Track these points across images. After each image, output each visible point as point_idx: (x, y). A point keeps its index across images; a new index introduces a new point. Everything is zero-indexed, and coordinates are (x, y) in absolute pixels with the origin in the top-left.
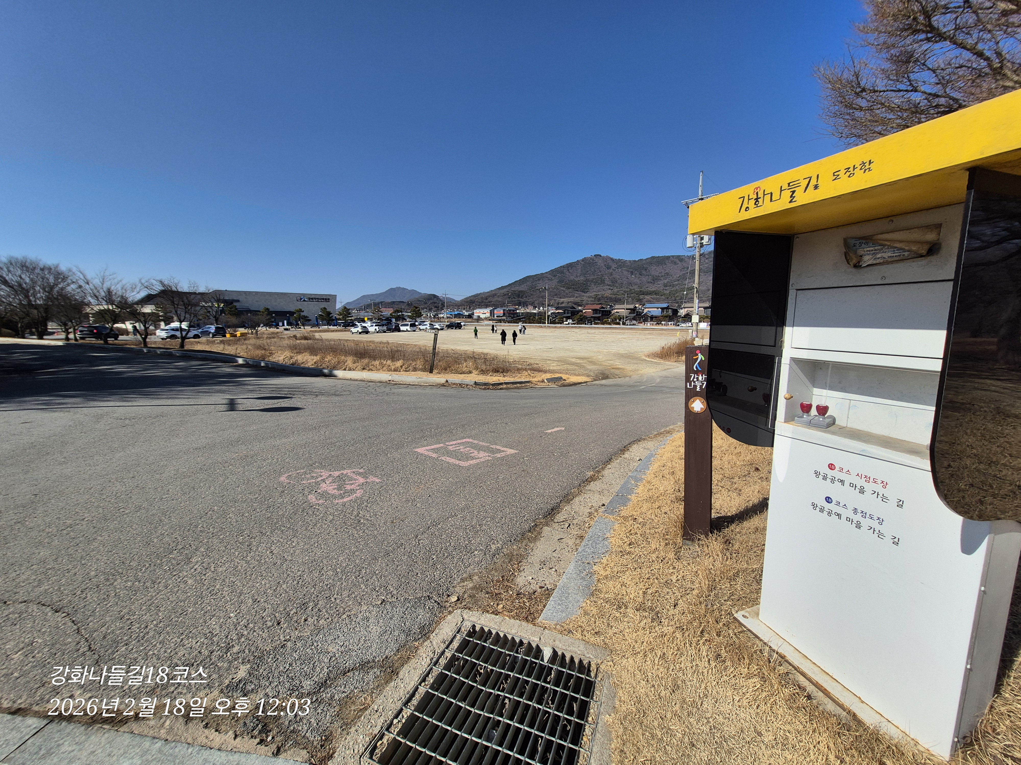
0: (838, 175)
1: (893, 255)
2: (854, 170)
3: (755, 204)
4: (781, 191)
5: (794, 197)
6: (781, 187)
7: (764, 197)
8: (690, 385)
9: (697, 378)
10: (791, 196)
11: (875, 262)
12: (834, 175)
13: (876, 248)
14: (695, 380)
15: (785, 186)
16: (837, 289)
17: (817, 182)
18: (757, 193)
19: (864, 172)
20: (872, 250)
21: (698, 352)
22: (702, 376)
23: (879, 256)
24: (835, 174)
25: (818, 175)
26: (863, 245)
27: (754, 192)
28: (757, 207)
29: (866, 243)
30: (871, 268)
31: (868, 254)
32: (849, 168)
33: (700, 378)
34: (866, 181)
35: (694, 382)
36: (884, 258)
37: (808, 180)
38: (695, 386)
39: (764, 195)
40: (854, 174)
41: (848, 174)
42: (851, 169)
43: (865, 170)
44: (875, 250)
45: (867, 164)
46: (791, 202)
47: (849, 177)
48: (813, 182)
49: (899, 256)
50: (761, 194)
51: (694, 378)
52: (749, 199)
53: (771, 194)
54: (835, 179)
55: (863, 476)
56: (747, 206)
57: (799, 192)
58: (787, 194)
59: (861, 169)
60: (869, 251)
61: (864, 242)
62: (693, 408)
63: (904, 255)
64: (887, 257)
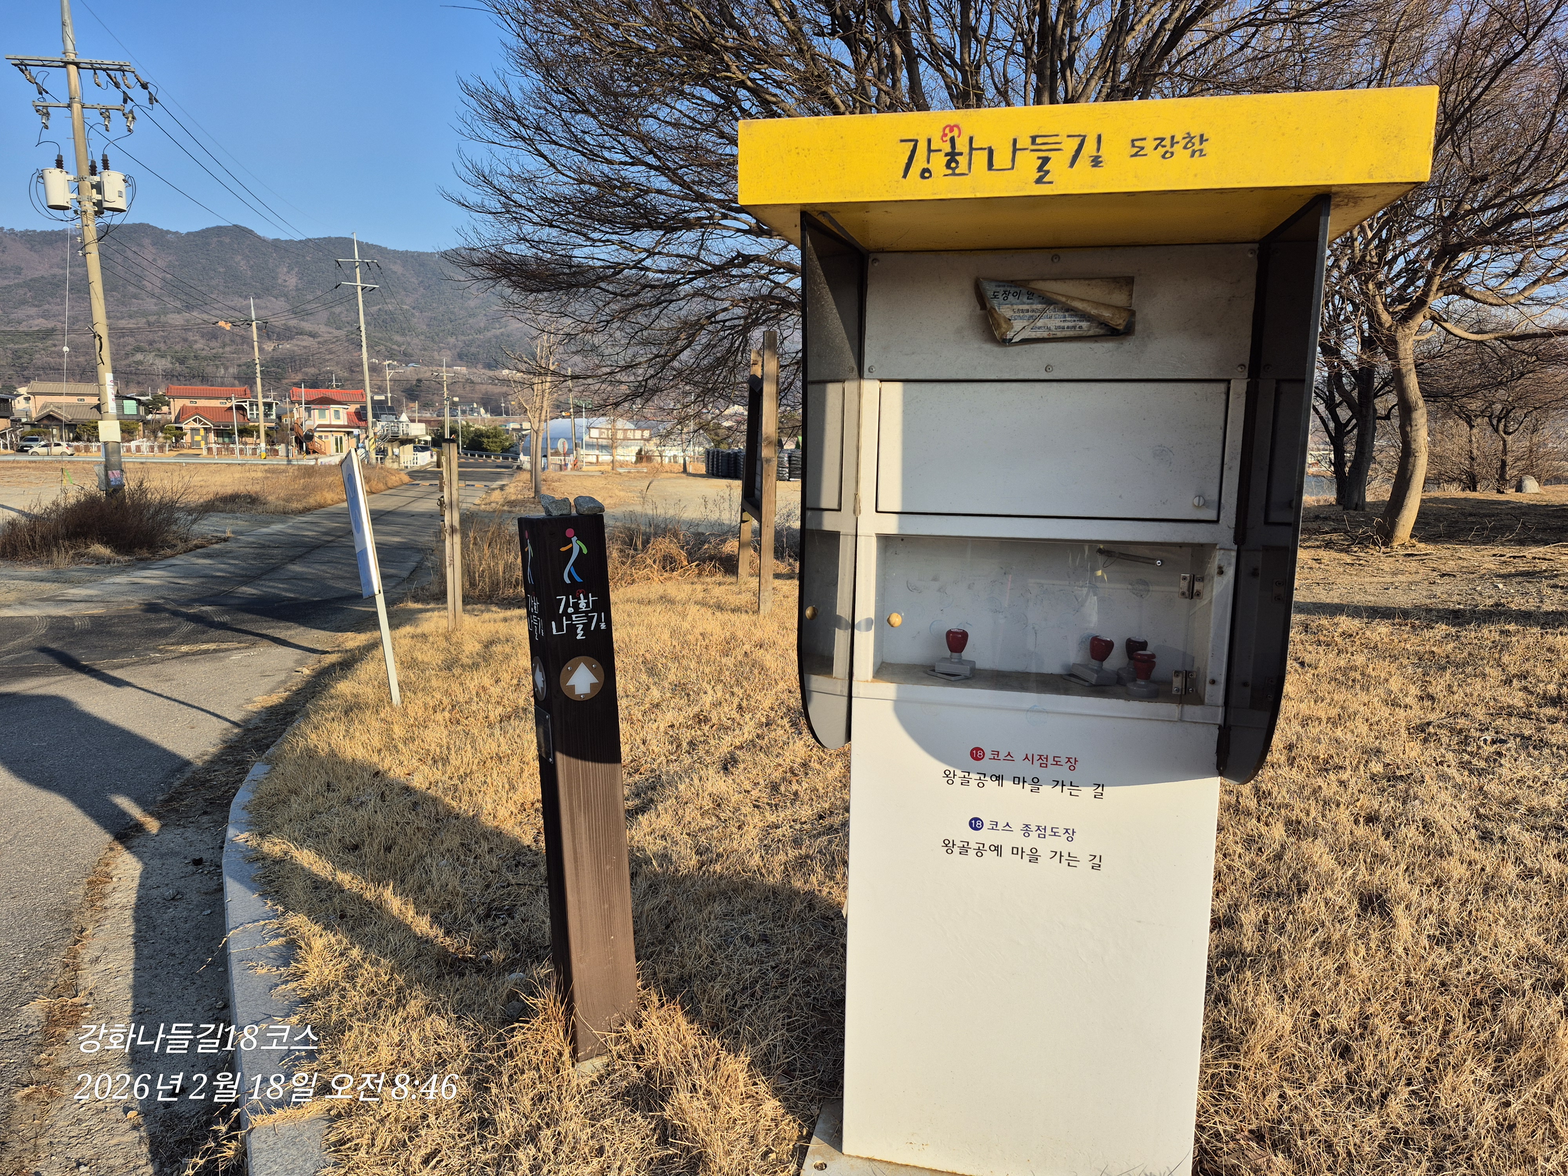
0: (1142, 148)
1: (1062, 324)
2: (1172, 146)
3: (948, 166)
4: (1015, 150)
5: (1048, 172)
6: (1015, 141)
7: (970, 155)
8: (560, 628)
9: (576, 606)
10: (1040, 169)
11: (1033, 335)
12: (1133, 146)
13: (1034, 307)
14: (571, 610)
15: (1024, 142)
16: (965, 385)
17: (1098, 150)
18: (952, 140)
19: (1192, 156)
20: (1028, 311)
21: (569, 532)
22: (586, 597)
23: (1040, 323)
24: (1137, 143)
25: (1099, 137)
26: (1010, 297)
27: (945, 135)
28: (954, 174)
29: (1017, 295)
30: (1027, 347)
31: (1021, 318)
32: (1163, 139)
33: (582, 604)
34: (1196, 175)
35: (569, 617)
36: (1049, 329)
37: (1077, 141)
38: (572, 628)
39: (971, 149)
40: (1172, 154)
41: (1161, 150)
42: (1167, 142)
43: (1194, 152)
44: (1033, 311)
45: (1197, 141)
46: (1039, 181)
47: (1163, 157)
48: (1090, 148)
49: (1074, 327)
50: (962, 145)
51: (567, 605)
52: (930, 151)
53: (991, 152)
54: (1136, 155)
55: (1036, 757)
56: (926, 166)
57: (1058, 163)
58: (1029, 162)
59: (1185, 148)
60: (1022, 311)
61: (1012, 290)
62: (573, 687)
63: (1080, 327)
64: (1053, 328)
